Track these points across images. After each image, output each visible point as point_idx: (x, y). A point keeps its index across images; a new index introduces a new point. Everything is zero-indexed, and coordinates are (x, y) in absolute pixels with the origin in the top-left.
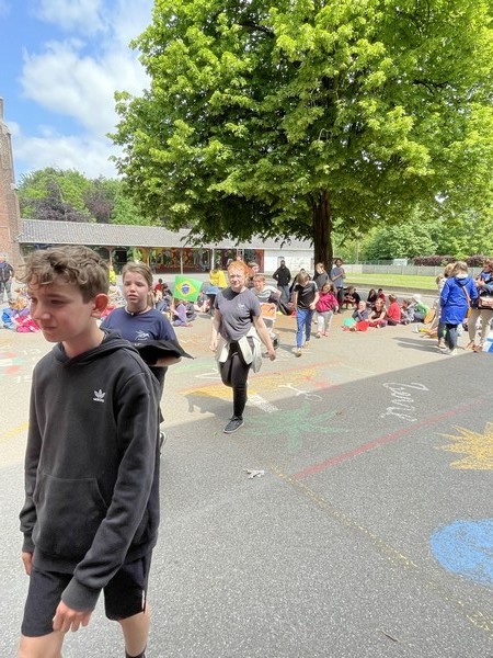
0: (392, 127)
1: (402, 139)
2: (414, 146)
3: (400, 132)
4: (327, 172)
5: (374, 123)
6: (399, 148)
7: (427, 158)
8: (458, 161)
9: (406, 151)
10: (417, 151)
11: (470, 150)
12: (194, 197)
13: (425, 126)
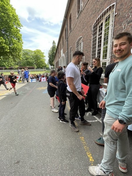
1: (3, 43)
10: (6, 47)
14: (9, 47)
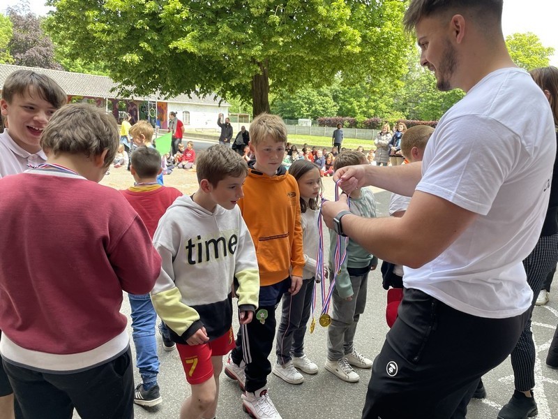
0: (335, 15)
1: (342, 24)
2: (350, 30)
3: (341, 19)
4: (281, 44)
5: (322, 10)
6: (341, 30)
7: (359, 40)
8: (377, 42)
9: (344, 33)
10: (353, 34)
11: (386, 36)
12: (150, 49)
13: (358, 15)
14: (364, 37)
